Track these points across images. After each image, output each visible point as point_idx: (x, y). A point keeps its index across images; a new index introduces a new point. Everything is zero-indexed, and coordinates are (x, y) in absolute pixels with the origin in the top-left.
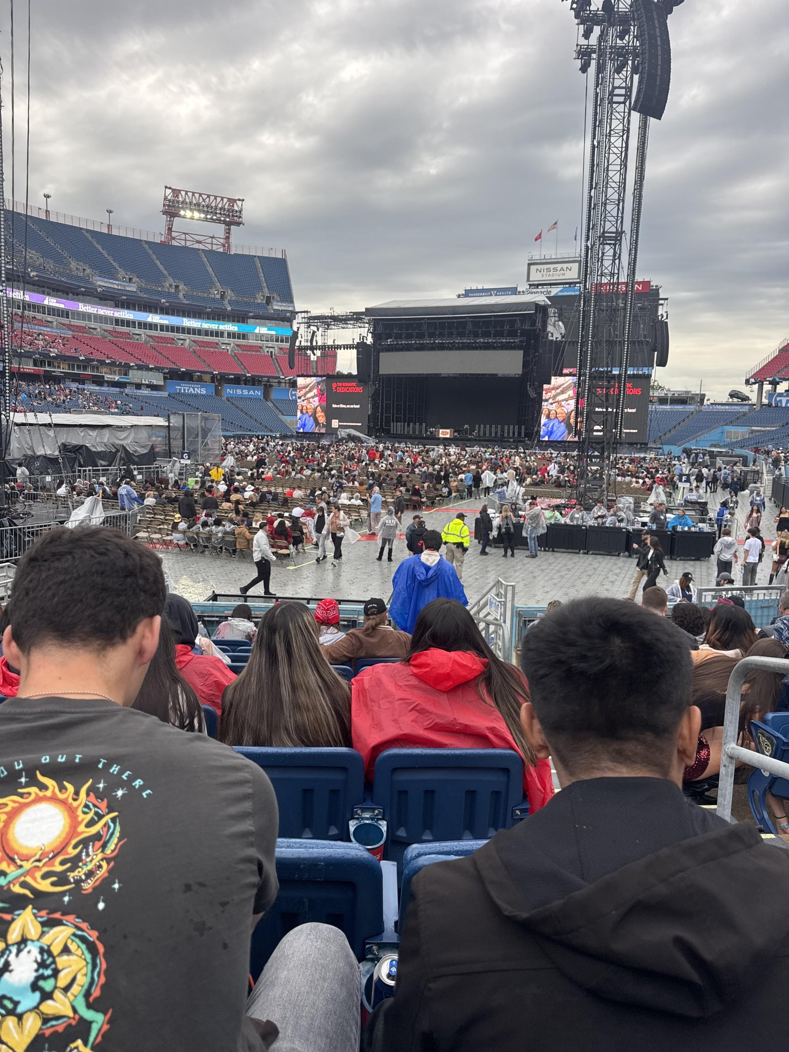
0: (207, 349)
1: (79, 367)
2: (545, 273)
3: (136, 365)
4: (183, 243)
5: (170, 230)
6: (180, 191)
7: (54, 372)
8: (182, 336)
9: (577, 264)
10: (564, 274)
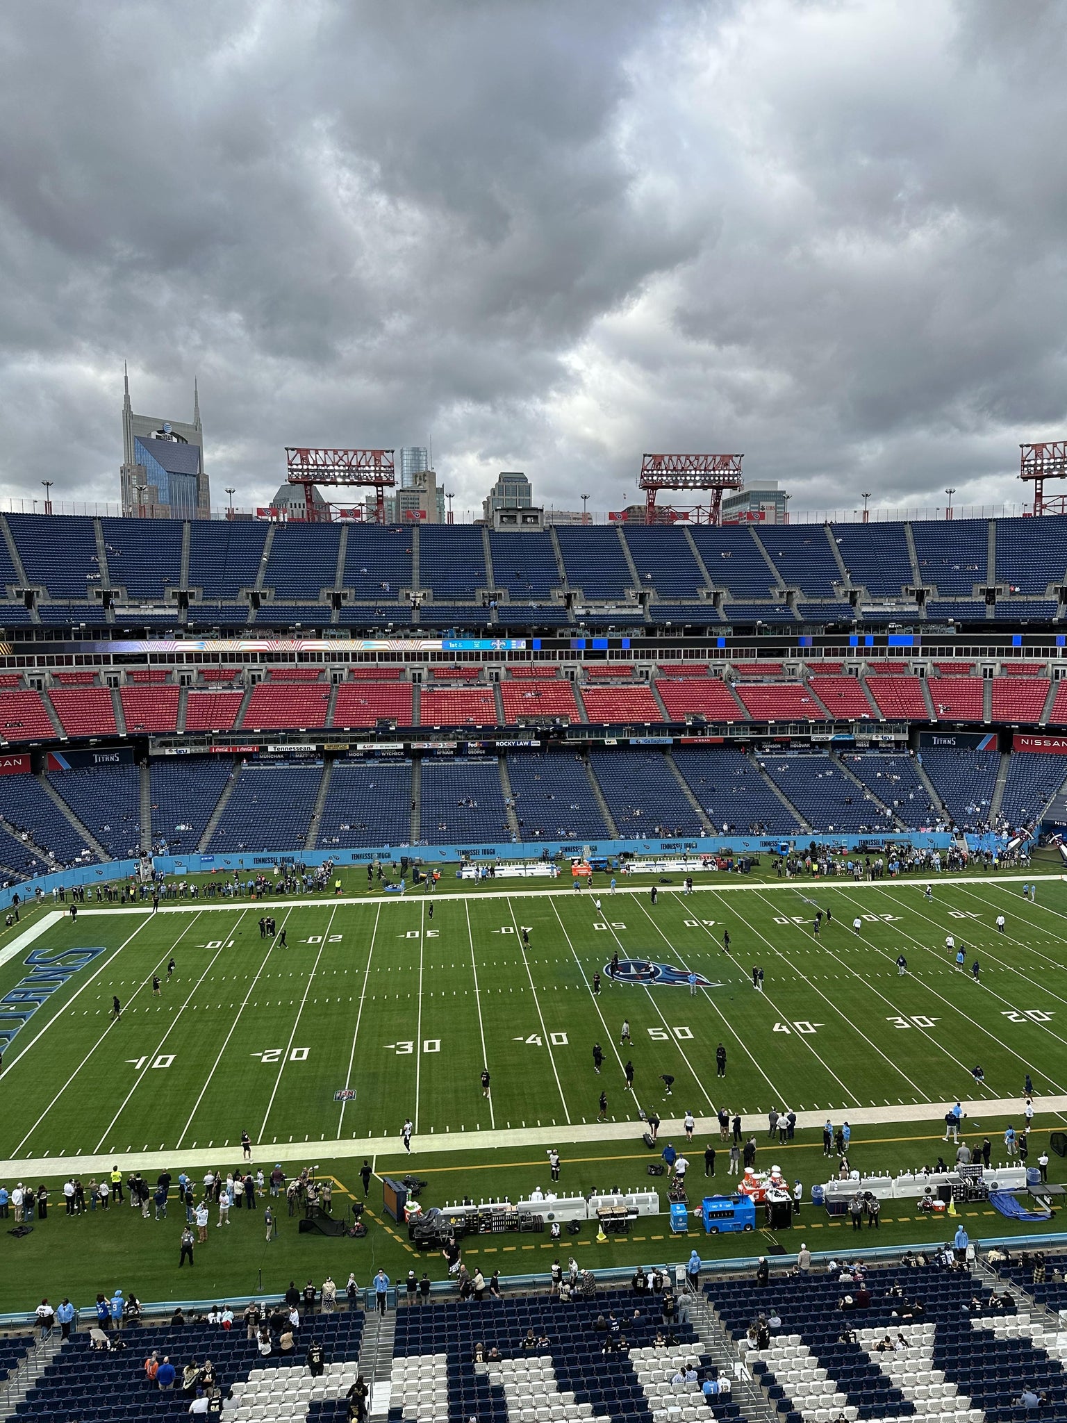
0: (1019, 677)
1: (773, 731)
3: (859, 721)
4: (1059, 510)
5: (1039, 496)
6: (1044, 445)
7: (738, 738)
8: (988, 659)
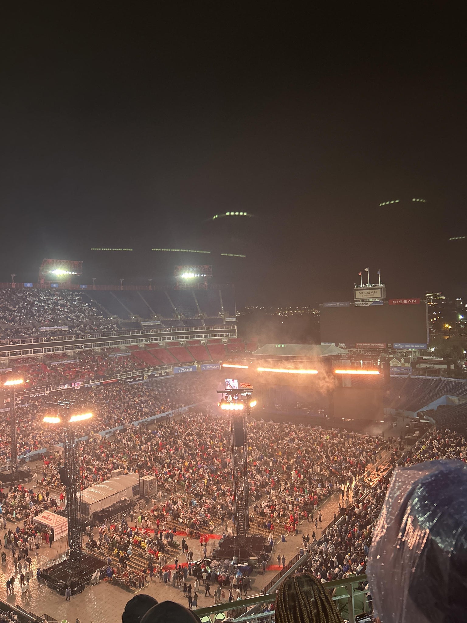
0: (194, 345)
2: (364, 294)
8: (182, 340)
9: (380, 290)
10: (373, 295)
